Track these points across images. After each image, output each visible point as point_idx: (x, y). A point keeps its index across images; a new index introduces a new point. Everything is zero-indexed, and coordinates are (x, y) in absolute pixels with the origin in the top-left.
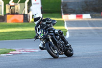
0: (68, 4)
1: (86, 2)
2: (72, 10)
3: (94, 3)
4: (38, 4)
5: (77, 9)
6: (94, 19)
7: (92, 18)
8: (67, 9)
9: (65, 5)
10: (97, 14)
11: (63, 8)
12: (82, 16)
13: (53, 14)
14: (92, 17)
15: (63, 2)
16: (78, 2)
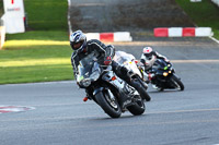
0: (82, 10)
1: (120, 7)
2: (91, 23)
3: (138, 9)
4: (18, 9)
5: (101, 21)
6: (138, 43)
7: (134, 40)
8: (81, 20)
9: (77, 12)
10: (143, 33)
11: (71, 20)
12: (112, 36)
13: (51, 33)
14: (134, 37)
15: (72, 7)
16: (104, 7)
